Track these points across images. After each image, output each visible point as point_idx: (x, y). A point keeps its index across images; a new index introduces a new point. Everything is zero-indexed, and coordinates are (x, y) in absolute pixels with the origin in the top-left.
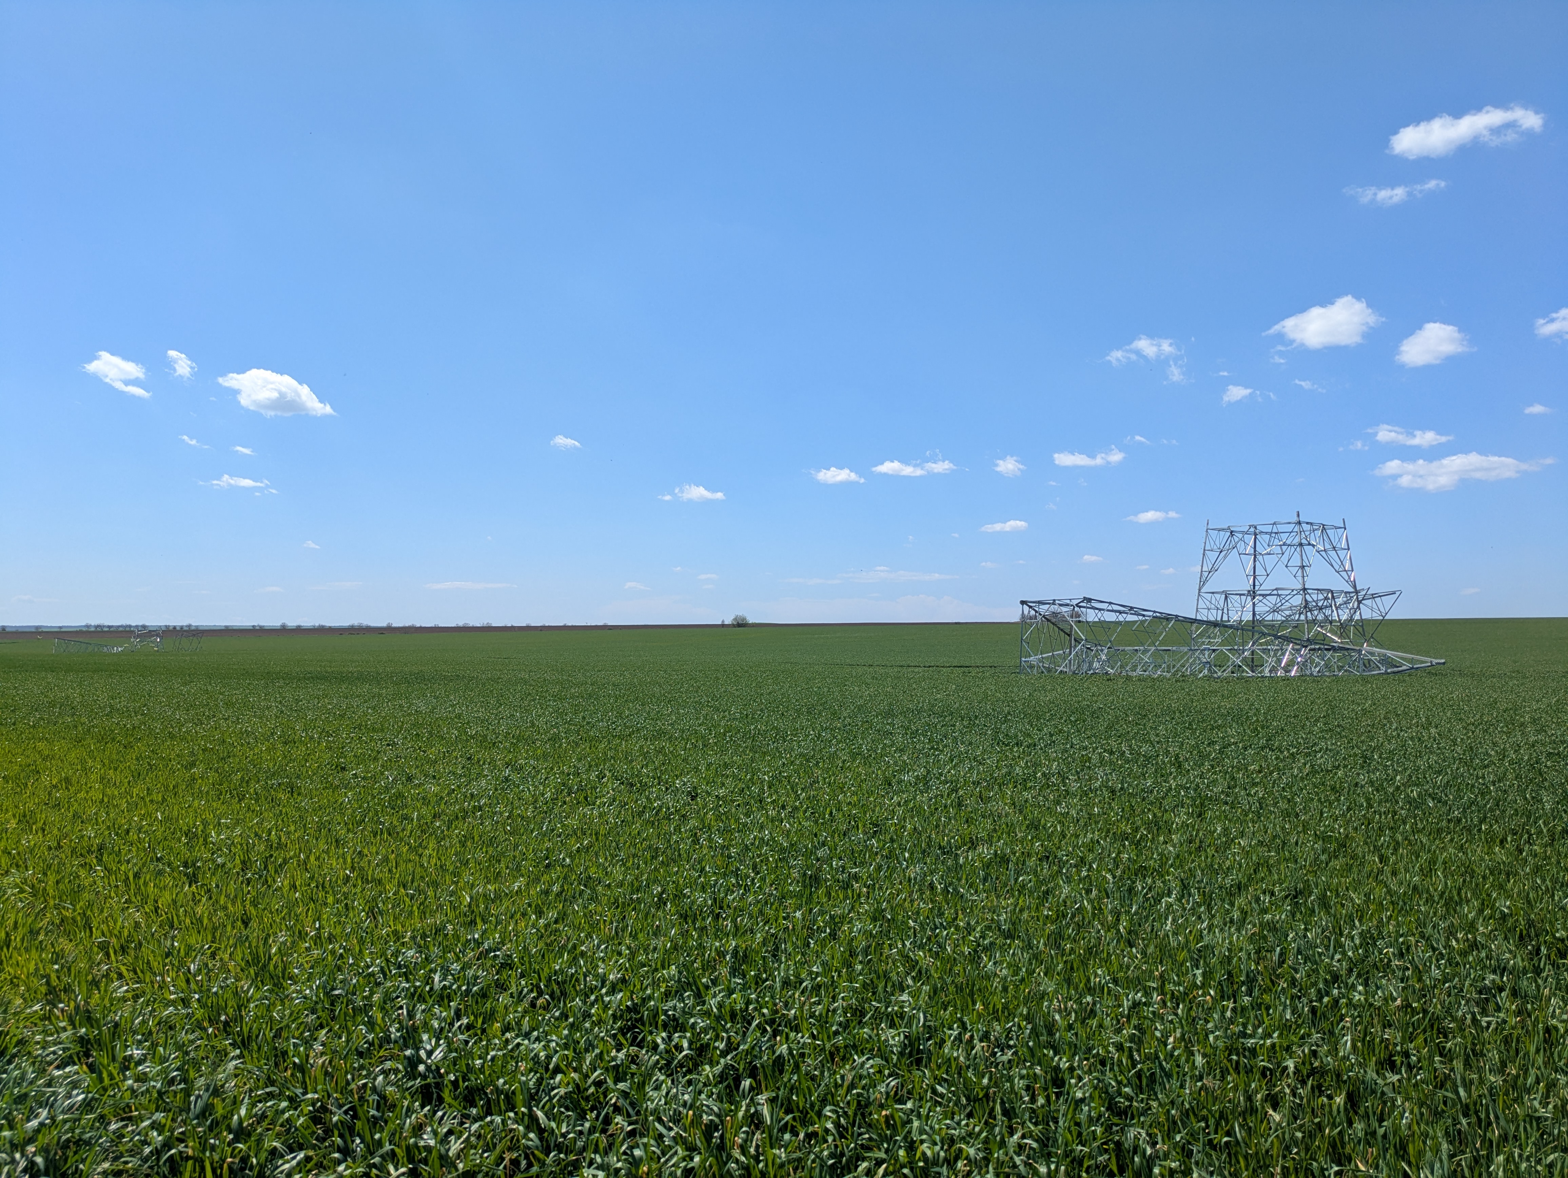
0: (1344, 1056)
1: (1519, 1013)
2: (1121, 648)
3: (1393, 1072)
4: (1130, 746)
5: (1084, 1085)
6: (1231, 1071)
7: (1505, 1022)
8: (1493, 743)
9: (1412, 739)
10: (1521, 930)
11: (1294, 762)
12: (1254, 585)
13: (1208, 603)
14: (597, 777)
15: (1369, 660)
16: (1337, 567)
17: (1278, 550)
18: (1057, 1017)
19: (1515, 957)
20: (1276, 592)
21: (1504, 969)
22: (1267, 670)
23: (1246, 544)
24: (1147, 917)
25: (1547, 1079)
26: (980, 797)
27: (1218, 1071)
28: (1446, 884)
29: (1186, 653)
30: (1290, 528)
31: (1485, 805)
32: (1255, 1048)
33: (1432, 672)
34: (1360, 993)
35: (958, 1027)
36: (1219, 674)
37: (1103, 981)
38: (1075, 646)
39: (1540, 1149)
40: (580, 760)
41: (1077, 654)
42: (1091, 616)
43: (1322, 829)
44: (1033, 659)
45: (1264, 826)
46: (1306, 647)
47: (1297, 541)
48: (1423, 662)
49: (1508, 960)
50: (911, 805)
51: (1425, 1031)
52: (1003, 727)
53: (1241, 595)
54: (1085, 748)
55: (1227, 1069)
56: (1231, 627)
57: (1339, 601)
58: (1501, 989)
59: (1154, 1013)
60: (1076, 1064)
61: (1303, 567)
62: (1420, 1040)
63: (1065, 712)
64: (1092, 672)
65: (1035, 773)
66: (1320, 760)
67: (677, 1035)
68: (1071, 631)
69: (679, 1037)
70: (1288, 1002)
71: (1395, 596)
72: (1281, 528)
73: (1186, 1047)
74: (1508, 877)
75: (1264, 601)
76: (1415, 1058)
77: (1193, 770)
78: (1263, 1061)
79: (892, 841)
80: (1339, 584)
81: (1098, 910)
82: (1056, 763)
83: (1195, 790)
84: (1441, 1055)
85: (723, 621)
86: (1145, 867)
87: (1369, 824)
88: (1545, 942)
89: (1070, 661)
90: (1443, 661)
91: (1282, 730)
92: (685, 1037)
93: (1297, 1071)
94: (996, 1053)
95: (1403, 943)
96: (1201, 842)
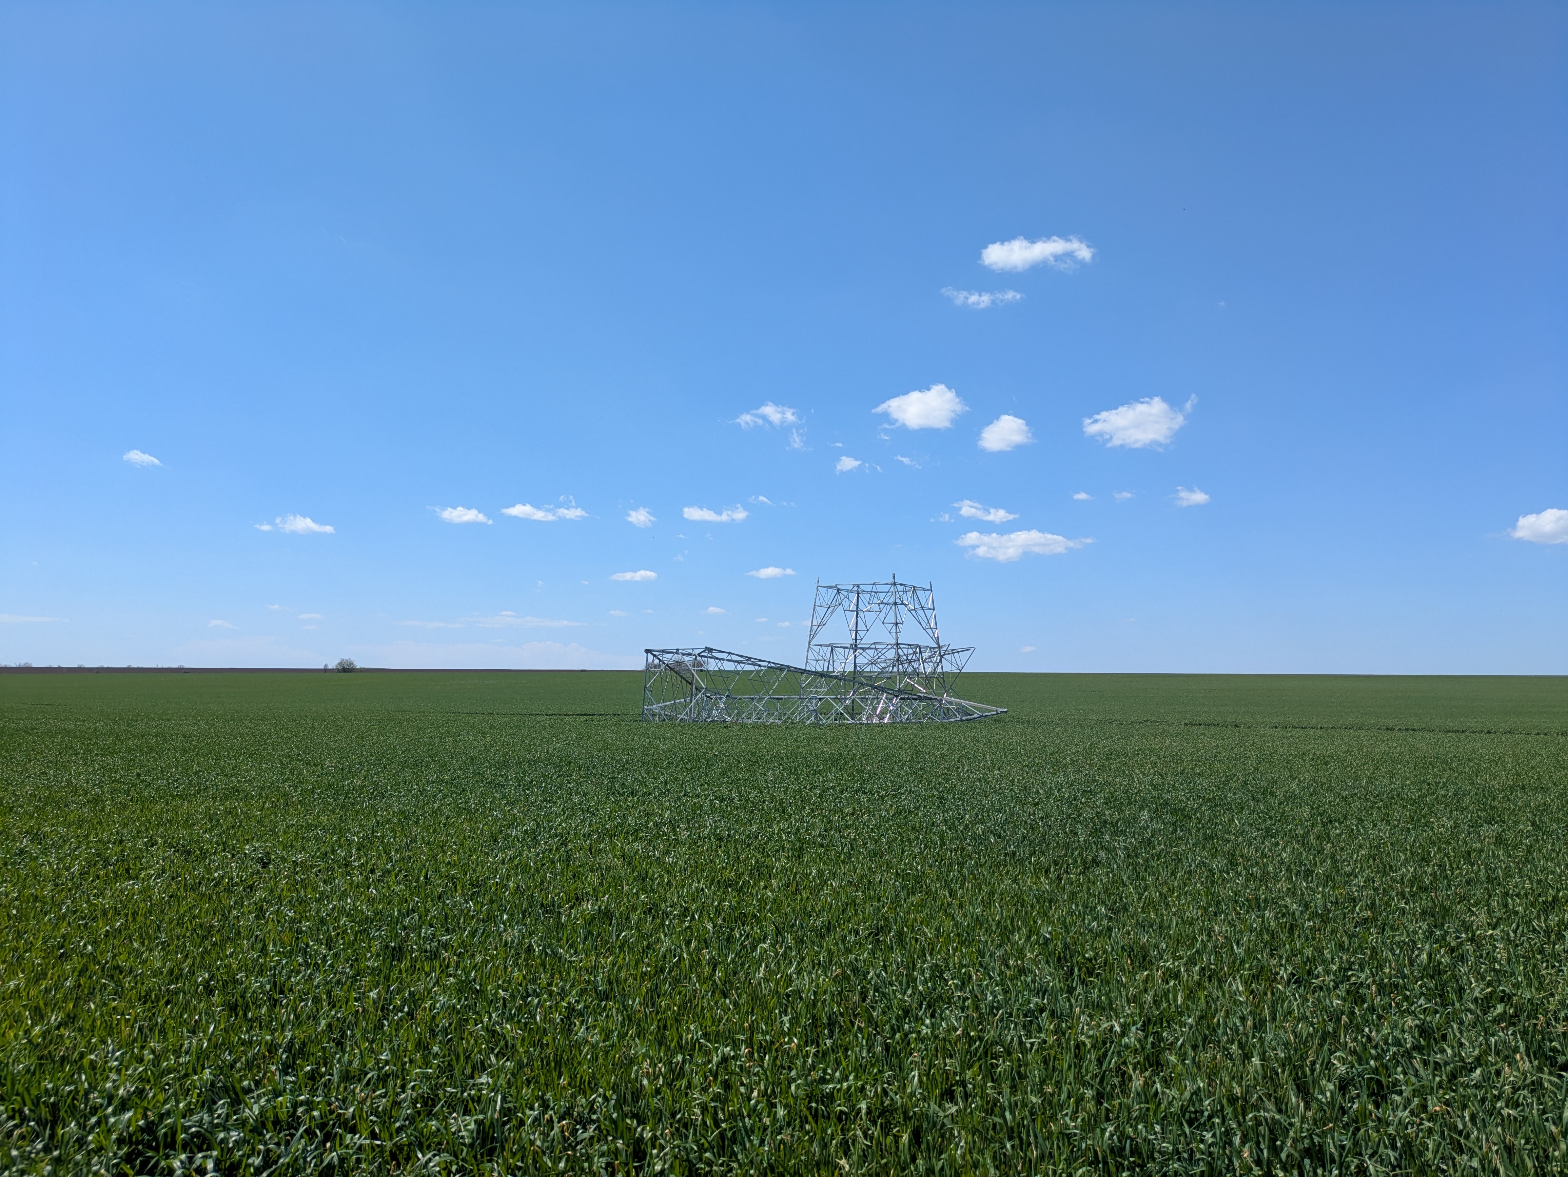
0: (911, 1093)
1: (1055, 1032)
2: (738, 697)
3: (952, 1102)
4: (740, 793)
5: (666, 1154)
6: (810, 1119)
7: (1045, 1042)
8: (1042, 783)
9: (979, 780)
10: (1059, 953)
11: (882, 804)
12: (856, 640)
13: (816, 655)
14: (145, 844)
15: (948, 709)
16: (924, 625)
17: (876, 608)
18: (645, 1082)
19: (1054, 979)
20: (874, 646)
21: (1045, 991)
22: (864, 718)
23: (851, 602)
24: (743, 965)
25: (1077, 1094)
26: (590, 850)
27: (797, 1122)
28: (1002, 913)
29: (796, 701)
30: (886, 588)
31: (1035, 839)
32: (832, 1093)
33: (998, 719)
34: (927, 1027)
35: (540, 1106)
36: (824, 721)
37: (695, 1037)
38: (696, 695)
39: (1070, 1164)
40: (125, 825)
41: (697, 703)
42: (712, 665)
43: (903, 867)
44: (655, 707)
45: (854, 867)
46: (897, 696)
47: (892, 600)
48: (991, 711)
49: (1048, 982)
50: (516, 862)
51: (979, 1059)
52: (620, 776)
53: (844, 648)
54: (698, 796)
55: (806, 1118)
56: (836, 677)
57: (925, 655)
58: (1042, 1011)
59: (741, 1067)
60: (658, 1133)
61: (896, 624)
62: (976, 1068)
63: (682, 759)
64: (710, 719)
65: (647, 823)
66: (906, 801)
67: (200, 1155)
68: (693, 680)
69: (203, 1157)
70: (865, 1043)
71: (969, 652)
72: (880, 588)
73: (768, 1101)
74: (1050, 905)
75: (864, 654)
76: (970, 1086)
77: (795, 814)
78: (839, 1105)
79: (492, 901)
80: (926, 641)
81: (696, 963)
82: (669, 812)
83: (795, 834)
84: (993, 1081)
85: (326, 665)
86: (745, 913)
87: (942, 860)
88: (1077, 962)
89: (691, 709)
90: (1006, 710)
91: (875, 774)
92: (211, 1157)
93: (869, 1111)
94: (578, 1130)
95: (965, 973)
96: (797, 885)
